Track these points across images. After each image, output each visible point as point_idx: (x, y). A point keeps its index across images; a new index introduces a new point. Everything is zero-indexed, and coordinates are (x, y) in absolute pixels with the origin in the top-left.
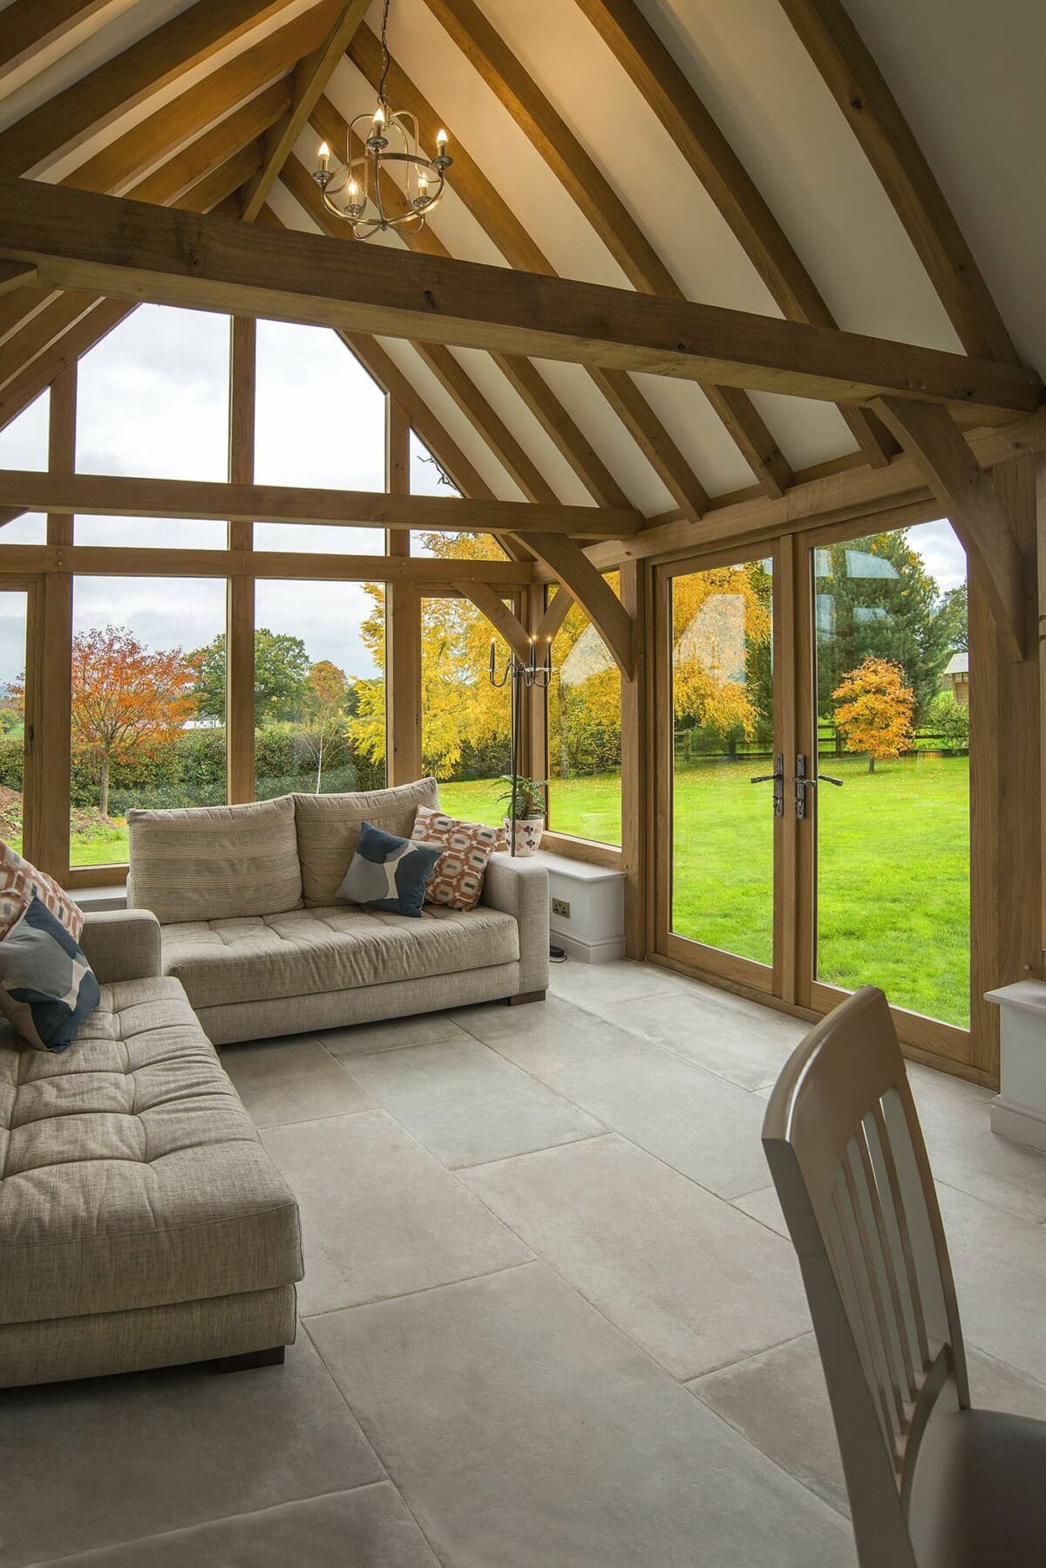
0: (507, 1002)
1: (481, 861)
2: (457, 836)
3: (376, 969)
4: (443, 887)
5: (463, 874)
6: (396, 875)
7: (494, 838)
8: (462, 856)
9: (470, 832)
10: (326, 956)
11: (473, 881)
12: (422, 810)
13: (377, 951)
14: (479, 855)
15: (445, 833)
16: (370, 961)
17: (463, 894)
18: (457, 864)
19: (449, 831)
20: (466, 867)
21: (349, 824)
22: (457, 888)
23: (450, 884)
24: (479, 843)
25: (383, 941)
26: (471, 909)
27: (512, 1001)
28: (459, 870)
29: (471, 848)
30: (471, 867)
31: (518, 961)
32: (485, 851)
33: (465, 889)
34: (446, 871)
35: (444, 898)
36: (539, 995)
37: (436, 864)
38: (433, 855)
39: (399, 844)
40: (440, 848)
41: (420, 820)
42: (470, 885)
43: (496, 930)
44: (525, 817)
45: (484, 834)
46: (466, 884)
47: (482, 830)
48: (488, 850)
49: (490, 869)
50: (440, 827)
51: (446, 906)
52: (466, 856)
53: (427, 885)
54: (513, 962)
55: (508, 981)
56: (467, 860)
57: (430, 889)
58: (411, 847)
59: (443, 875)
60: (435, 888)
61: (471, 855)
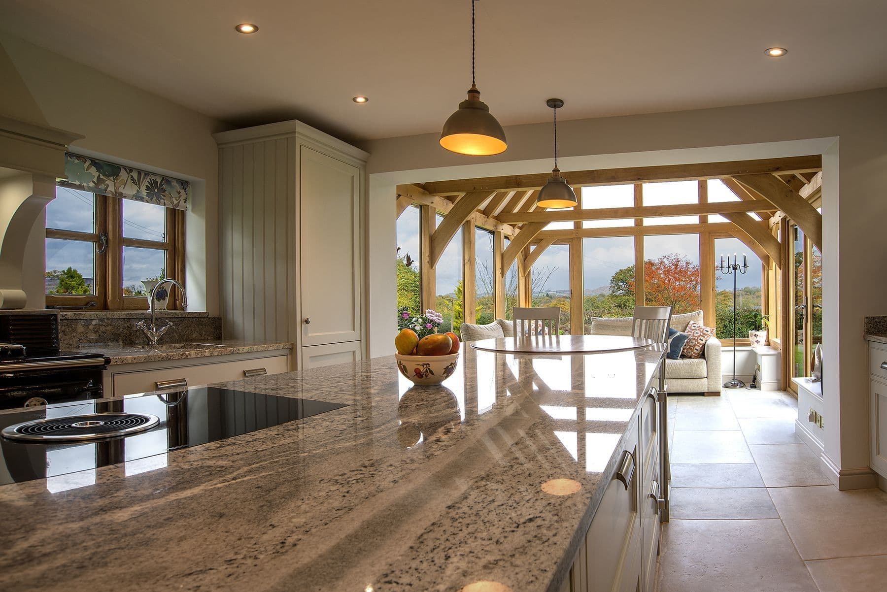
0: (702, 394)
1: (702, 340)
2: (697, 331)
4: (689, 350)
5: (695, 345)
6: (671, 343)
7: (709, 332)
9: (702, 330)
11: (698, 348)
12: (692, 322)
14: (702, 338)
15: (693, 330)
17: (694, 353)
18: (694, 341)
19: (695, 329)
20: (696, 343)
22: (692, 351)
23: (691, 349)
24: (703, 334)
26: (696, 358)
28: (694, 344)
29: (700, 335)
30: (698, 343)
31: (707, 377)
32: (704, 337)
33: (695, 351)
34: (691, 344)
35: (689, 355)
36: (717, 394)
37: (686, 341)
38: (685, 337)
39: (676, 332)
40: (688, 335)
41: (689, 325)
42: (697, 350)
43: (701, 366)
44: (758, 331)
45: (706, 331)
46: (696, 349)
47: (707, 329)
48: (706, 336)
49: (705, 344)
50: (693, 328)
51: (690, 357)
52: (698, 339)
53: (684, 349)
54: (704, 378)
55: (702, 385)
56: (697, 340)
57: (685, 351)
58: (678, 334)
59: (689, 346)
60: (687, 350)
61: (699, 338)
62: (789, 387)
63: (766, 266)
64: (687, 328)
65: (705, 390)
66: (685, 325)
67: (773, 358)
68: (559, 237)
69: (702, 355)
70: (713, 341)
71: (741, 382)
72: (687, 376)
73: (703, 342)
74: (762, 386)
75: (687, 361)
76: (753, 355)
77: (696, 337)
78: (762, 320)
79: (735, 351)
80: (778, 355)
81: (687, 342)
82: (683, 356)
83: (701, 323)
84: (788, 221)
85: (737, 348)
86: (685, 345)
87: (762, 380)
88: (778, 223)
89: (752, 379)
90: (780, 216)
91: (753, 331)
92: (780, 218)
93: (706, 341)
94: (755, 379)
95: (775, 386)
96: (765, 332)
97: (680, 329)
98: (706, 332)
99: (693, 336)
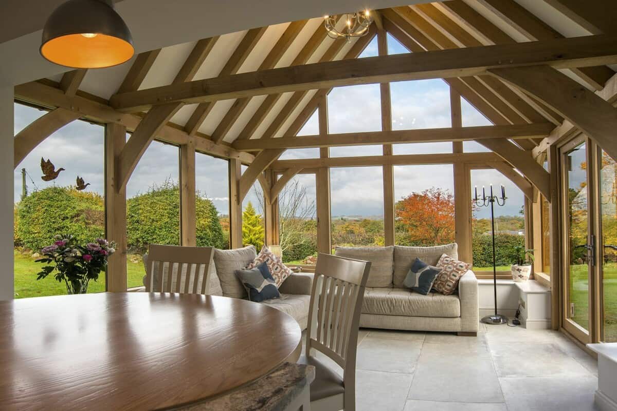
0: (455, 334)
1: (455, 276)
2: (450, 266)
3: (390, 309)
4: (440, 285)
5: (447, 281)
6: (419, 278)
7: (464, 268)
8: (448, 274)
9: (455, 265)
10: (371, 300)
11: (451, 284)
12: (444, 255)
13: (391, 302)
14: (455, 273)
15: (446, 264)
16: (388, 305)
17: (446, 289)
19: (448, 264)
20: (448, 278)
21: (412, 258)
22: (444, 286)
23: (442, 284)
24: (457, 269)
25: (395, 299)
26: (449, 294)
27: (458, 334)
28: (446, 279)
29: (453, 271)
30: (451, 279)
31: (460, 317)
32: (458, 272)
33: (447, 287)
34: (442, 279)
35: (441, 290)
36: (473, 334)
37: (436, 275)
38: (435, 272)
39: (424, 266)
40: (439, 269)
41: (441, 259)
42: (450, 286)
43: (454, 304)
44: (521, 265)
45: (460, 266)
46: (448, 285)
47: (461, 264)
48: (460, 272)
49: (459, 280)
50: (445, 262)
51: (442, 293)
52: (450, 273)
53: (434, 284)
54: (457, 317)
55: (456, 325)
56: (450, 275)
57: (436, 286)
58: (428, 268)
59: (440, 281)
60: (438, 285)
61: (452, 274)
62: (562, 327)
63: (529, 199)
64: (439, 262)
65: (459, 329)
66: (436, 258)
67: (543, 296)
68: (304, 167)
69: (455, 291)
70: (469, 276)
71: (503, 317)
72: (436, 314)
73: (457, 278)
74: (527, 324)
75: (438, 298)
76: (515, 290)
77: (448, 272)
78: (526, 254)
79: (495, 284)
80: (548, 294)
81: (438, 277)
82: (434, 291)
83: (455, 257)
84: (559, 149)
85: (498, 282)
86: (436, 280)
87: (527, 318)
88: (545, 152)
89: (515, 314)
90: (548, 143)
91: (516, 265)
92: (549, 146)
93: (460, 277)
94: (518, 314)
95: (544, 324)
96: (530, 267)
97: (431, 262)
98: (460, 268)
99: (446, 271)
